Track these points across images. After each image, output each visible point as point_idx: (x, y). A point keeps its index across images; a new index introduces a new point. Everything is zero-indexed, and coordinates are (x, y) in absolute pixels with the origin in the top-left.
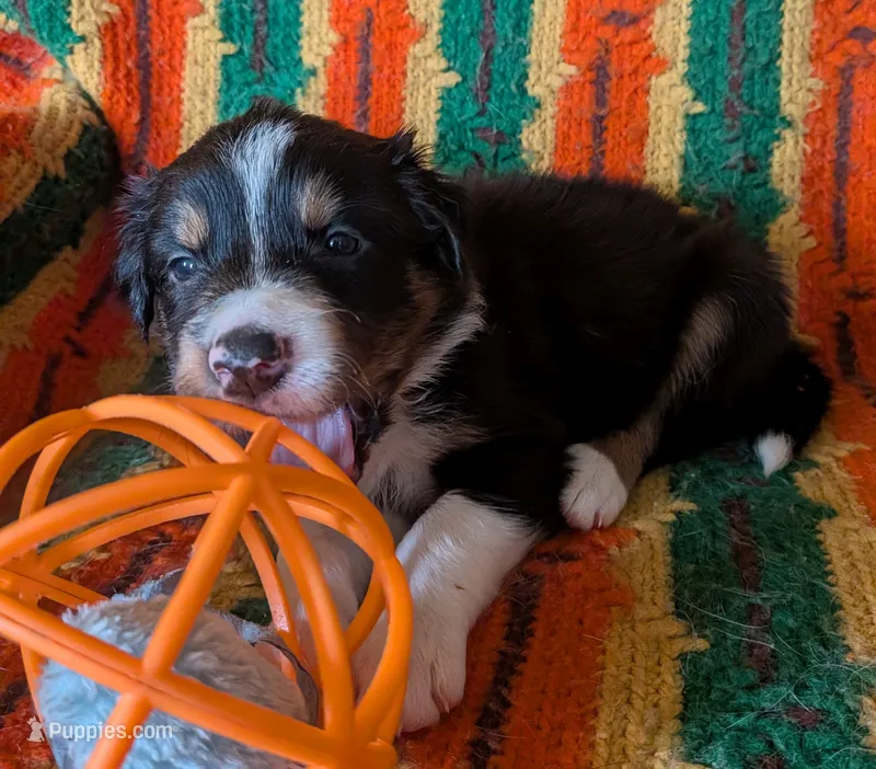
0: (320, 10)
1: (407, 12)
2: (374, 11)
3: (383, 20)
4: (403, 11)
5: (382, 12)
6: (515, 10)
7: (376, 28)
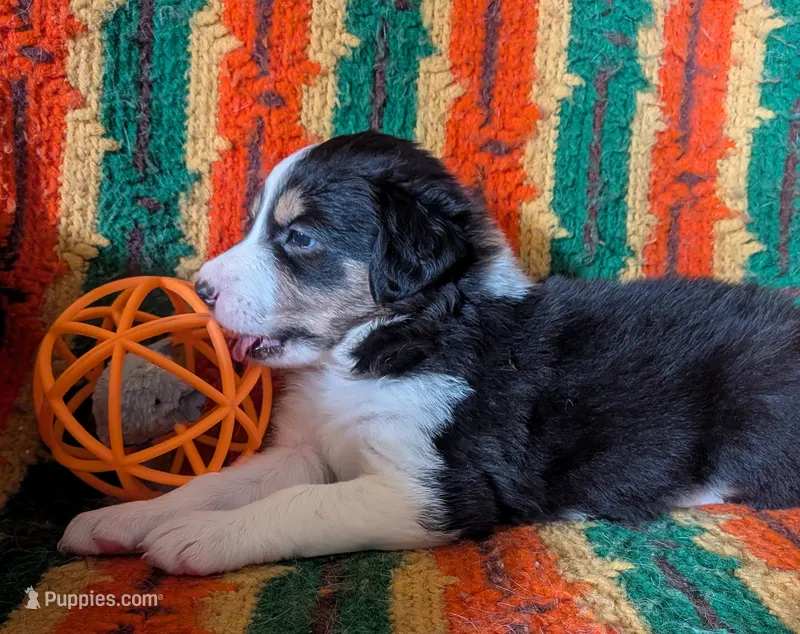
0: (207, 114)
1: (299, 123)
2: (265, 119)
3: (275, 128)
4: (296, 121)
5: (274, 121)
7: (267, 137)
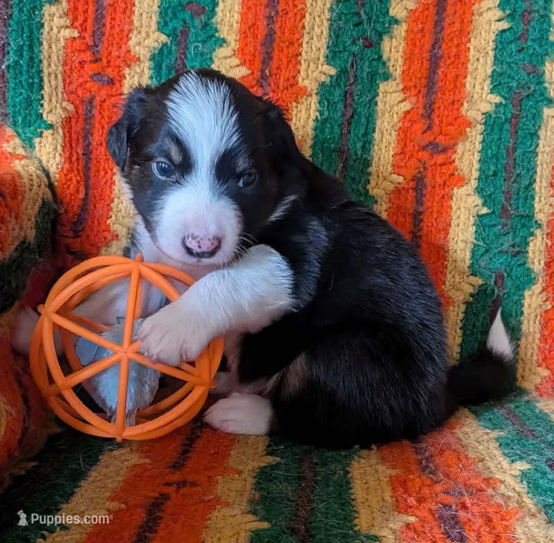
6: (363, 136)
